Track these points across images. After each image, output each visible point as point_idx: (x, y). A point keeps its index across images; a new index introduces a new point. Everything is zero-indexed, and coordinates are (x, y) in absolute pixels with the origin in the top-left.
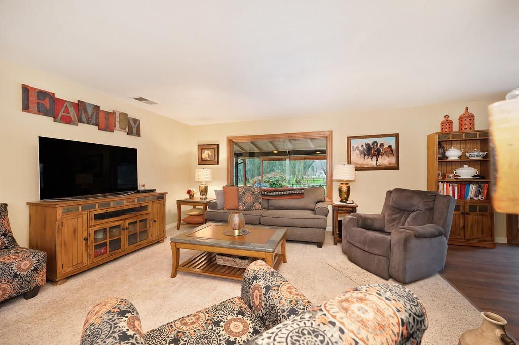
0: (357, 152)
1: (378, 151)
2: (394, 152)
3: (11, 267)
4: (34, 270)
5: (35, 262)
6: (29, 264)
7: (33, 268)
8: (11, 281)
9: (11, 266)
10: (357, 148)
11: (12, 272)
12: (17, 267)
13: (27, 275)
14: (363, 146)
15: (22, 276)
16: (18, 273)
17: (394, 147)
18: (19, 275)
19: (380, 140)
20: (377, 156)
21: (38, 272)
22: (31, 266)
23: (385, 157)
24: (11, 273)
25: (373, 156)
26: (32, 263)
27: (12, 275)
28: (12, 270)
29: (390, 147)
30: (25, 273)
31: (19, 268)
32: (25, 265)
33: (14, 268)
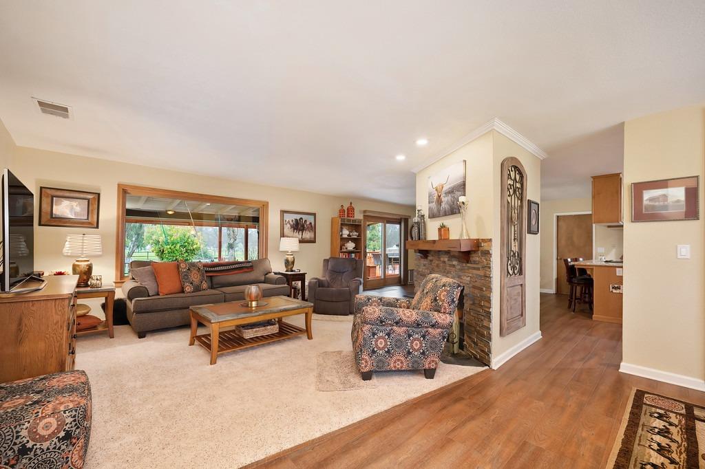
0: (289, 225)
1: (303, 226)
2: (313, 228)
3: (17, 432)
4: (64, 438)
5: (69, 420)
6: (55, 426)
7: (62, 434)
8: (13, 462)
9: (18, 429)
10: (289, 222)
11: (18, 441)
12: (29, 432)
13: (48, 449)
14: (293, 221)
15: (38, 452)
16: (29, 445)
17: (313, 224)
18: (30, 450)
19: (304, 217)
20: (302, 231)
21: (74, 441)
22: (58, 430)
23: (307, 232)
24: (15, 444)
25: (299, 230)
26: (62, 423)
27: (16, 448)
28: (17, 437)
29: (311, 223)
30: (45, 445)
31: (33, 433)
32: (47, 427)
33: (24, 433)
